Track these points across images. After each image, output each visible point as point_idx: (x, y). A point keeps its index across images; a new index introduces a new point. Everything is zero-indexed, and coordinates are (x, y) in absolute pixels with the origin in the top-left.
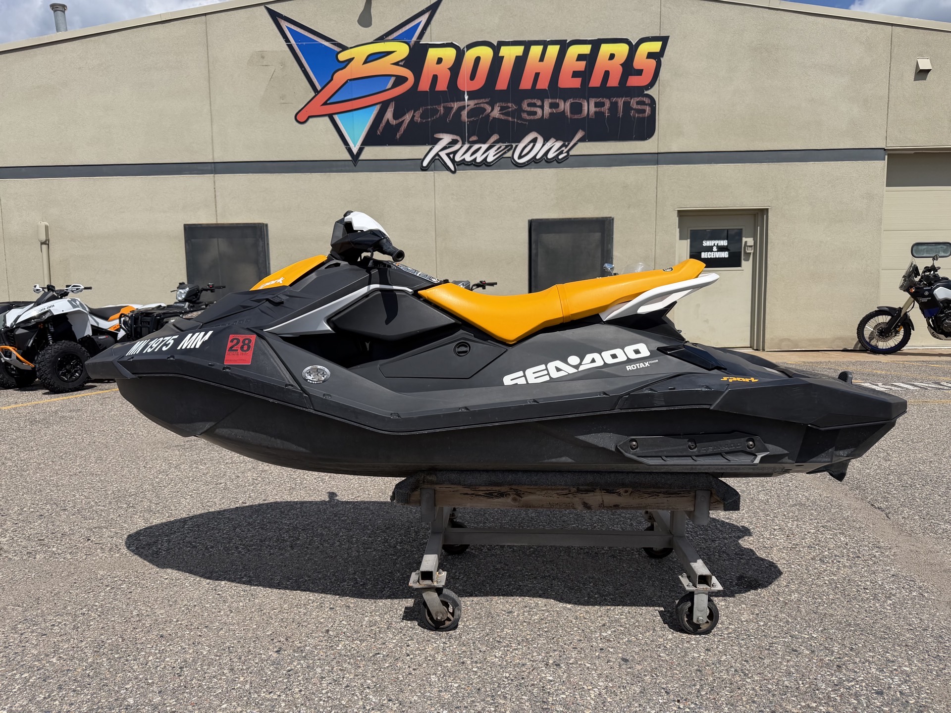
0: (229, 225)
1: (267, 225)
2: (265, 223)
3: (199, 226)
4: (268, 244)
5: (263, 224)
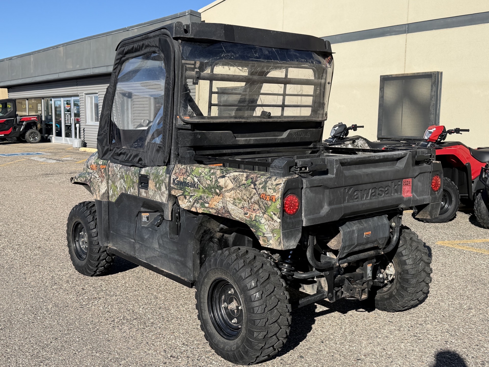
0: (411, 75)
1: (442, 73)
2: (441, 71)
3: (390, 76)
4: (441, 89)
5: (438, 72)
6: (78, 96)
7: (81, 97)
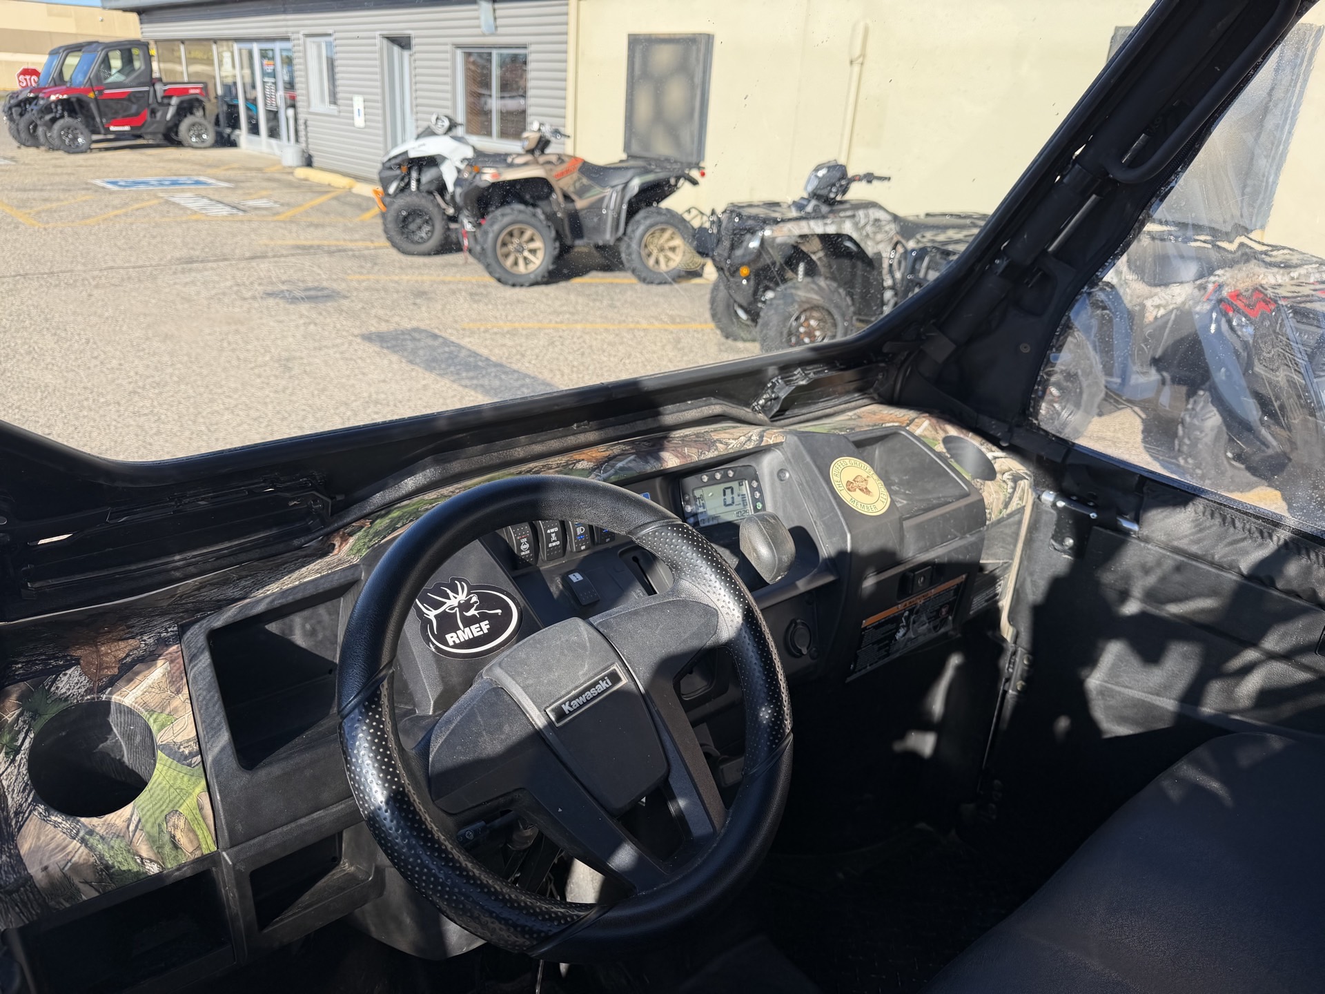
6: (287, 39)
7: (296, 42)
